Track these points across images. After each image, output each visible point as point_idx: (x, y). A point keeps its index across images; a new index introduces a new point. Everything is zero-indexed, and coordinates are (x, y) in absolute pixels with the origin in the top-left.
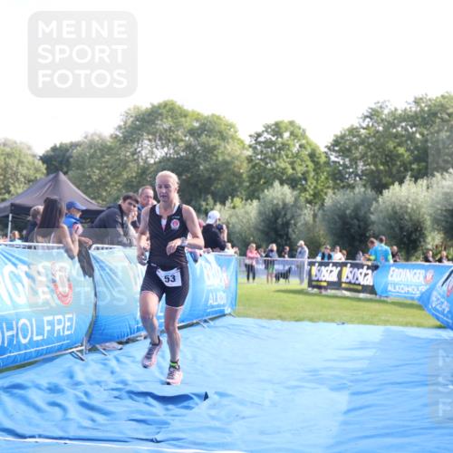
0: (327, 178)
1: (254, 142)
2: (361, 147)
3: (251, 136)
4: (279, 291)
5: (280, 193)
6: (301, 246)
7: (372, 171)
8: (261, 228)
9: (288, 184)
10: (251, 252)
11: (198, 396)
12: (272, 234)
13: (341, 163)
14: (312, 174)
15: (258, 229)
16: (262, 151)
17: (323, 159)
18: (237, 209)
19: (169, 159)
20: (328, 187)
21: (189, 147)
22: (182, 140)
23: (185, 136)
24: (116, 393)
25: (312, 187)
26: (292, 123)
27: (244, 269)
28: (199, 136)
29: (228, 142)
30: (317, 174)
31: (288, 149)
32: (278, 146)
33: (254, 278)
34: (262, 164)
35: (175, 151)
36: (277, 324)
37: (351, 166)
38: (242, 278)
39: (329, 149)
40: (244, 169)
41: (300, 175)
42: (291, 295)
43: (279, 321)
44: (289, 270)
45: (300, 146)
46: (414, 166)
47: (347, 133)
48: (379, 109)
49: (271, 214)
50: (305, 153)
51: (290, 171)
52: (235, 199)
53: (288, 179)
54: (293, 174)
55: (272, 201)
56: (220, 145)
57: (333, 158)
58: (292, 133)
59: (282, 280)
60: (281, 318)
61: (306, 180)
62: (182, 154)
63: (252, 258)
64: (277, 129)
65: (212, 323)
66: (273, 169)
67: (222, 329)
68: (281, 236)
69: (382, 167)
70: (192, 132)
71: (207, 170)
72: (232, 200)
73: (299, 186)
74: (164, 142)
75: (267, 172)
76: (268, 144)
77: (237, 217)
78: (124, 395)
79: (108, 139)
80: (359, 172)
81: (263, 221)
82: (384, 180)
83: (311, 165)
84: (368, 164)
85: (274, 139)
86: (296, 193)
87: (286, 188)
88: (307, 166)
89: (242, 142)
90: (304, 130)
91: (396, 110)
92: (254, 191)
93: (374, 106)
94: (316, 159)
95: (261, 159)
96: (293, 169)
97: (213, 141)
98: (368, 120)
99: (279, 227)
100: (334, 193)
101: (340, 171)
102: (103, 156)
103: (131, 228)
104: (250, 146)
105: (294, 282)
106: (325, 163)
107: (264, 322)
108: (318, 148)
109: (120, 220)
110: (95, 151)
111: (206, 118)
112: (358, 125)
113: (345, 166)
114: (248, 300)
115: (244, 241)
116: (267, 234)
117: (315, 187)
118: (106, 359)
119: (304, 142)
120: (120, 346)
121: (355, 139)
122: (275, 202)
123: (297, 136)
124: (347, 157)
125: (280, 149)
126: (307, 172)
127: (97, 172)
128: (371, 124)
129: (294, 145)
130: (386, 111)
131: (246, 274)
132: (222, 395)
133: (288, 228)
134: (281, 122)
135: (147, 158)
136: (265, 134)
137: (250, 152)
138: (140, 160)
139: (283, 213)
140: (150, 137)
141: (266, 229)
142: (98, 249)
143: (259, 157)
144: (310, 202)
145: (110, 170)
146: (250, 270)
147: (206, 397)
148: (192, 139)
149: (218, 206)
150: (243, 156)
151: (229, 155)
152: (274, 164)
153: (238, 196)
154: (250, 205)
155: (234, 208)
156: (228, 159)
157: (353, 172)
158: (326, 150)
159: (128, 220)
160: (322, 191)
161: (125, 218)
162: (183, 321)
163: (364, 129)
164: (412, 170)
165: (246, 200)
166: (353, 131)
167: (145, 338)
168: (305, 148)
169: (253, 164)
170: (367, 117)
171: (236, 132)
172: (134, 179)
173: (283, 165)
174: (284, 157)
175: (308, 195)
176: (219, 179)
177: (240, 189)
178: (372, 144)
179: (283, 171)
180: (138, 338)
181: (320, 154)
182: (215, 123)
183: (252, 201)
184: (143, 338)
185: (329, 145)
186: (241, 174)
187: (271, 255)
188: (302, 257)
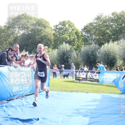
0: (82, 41)
1: (55, 28)
2: (94, 30)
3: (54, 26)
4: (65, 81)
5: (65, 47)
7: (98, 39)
8: (58, 59)
9: (68, 43)
10: (55, 68)
11: (35, 119)
13: (87, 35)
14: (76, 39)
15: (57, 59)
17: (80, 34)
18: (50, 52)
19: (25, 34)
20: (82, 44)
21: (32, 30)
22: (30, 28)
23: (31, 26)
24: (6, 119)
25: (77, 44)
26: (69, 21)
27: (52, 73)
28: (36, 25)
29: (46, 28)
30: (78, 39)
31: (68, 31)
32: (64, 29)
33: (56, 77)
34: (59, 36)
35: (27, 31)
37: (90, 37)
38: (52, 77)
40: (52, 38)
41: (72, 40)
42: (69, 83)
43: (65, 92)
44: (69, 74)
45: (72, 30)
46: (113, 37)
47: (89, 25)
48: (100, 16)
49: (62, 54)
50: (74, 32)
52: (49, 48)
53: (67, 41)
54: (69, 39)
56: (43, 29)
57: (84, 34)
58: (69, 25)
59: (66, 78)
60: (65, 91)
61: (74, 42)
62: (30, 32)
63: (55, 70)
64: (63, 24)
65: (41, 93)
66: (62, 38)
68: (65, 62)
69: (101, 37)
70: (33, 25)
71: (38, 39)
73: (72, 44)
74: (23, 28)
75: (60, 38)
76: (61, 29)
78: (9, 119)
79: (3, 27)
80: (93, 39)
81: (59, 56)
82: (102, 42)
83: (76, 36)
84: (97, 36)
85: (62, 27)
86: (71, 46)
87: (67, 45)
88: (75, 37)
89: (51, 28)
90: (73, 24)
91: (106, 16)
92: (56, 46)
93: (98, 15)
94: (78, 34)
95: (58, 34)
96: (70, 38)
97: (40, 28)
99: (65, 59)
100: (85, 47)
101: (86, 38)
102: (1, 33)
104: (54, 30)
105: (70, 78)
106: (81, 35)
107: (59, 93)
108: (79, 30)
109: (7, 56)
111: (38, 19)
112: (93, 22)
113: (88, 37)
114: (53, 85)
115: (52, 64)
116: (61, 61)
117: (78, 44)
119: (73, 28)
120: (7, 102)
121: (91, 27)
122: (63, 49)
123: (71, 26)
124: (89, 33)
125: (65, 31)
128: (97, 22)
129: (70, 29)
130: (103, 17)
132: (44, 119)
133: (68, 59)
134: (65, 21)
135: (17, 34)
136: (60, 25)
137: (54, 32)
139: (66, 53)
140: (18, 26)
141: (60, 59)
143: (57, 33)
144: (75, 50)
145: (4, 38)
146: (55, 74)
147: (38, 119)
148: (33, 27)
150: (52, 34)
151: (47, 33)
152: (63, 36)
153: (50, 48)
154: (54, 51)
157: (91, 39)
158: (81, 31)
160: (80, 45)
163: (95, 23)
164: (112, 38)
165: (53, 49)
166: (91, 24)
167: (16, 99)
168: (74, 30)
169: (55, 36)
170: (96, 19)
171: (49, 24)
172: (12, 42)
173: (66, 36)
174: (67, 33)
175: (75, 47)
176: (43, 41)
177: (51, 45)
178: (98, 29)
179: (66, 38)
180: (14, 99)
181: (79, 32)
182: (41, 21)
183: (55, 49)
184: (15, 99)
185: (83, 29)
186: (51, 40)
187: (62, 68)
188: (73, 69)
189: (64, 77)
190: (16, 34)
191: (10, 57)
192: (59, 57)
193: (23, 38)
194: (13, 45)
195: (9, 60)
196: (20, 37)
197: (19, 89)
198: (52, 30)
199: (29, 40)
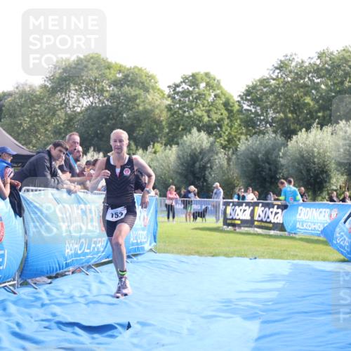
0: (240, 125)
1: (172, 92)
2: (271, 97)
4: (196, 229)
5: (198, 139)
6: (217, 187)
7: (281, 119)
8: (180, 171)
9: (204, 131)
10: (171, 193)
11: (121, 325)
12: (191, 177)
13: (253, 110)
14: (226, 121)
15: (177, 172)
16: (180, 100)
17: (236, 108)
18: (158, 154)
19: (94, 108)
20: (242, 134)
21: (113, 96)
22: (107, 91)
23: (110, 86)
24: (46, 324)
25: (227, 133)
26: (207, 74)
27: (165, 209)
28: (122, 86)
29: (148, 91)
30: (231, 121)
31: (204, 99)
32: (194, 96)
33: (174, 217)
34: (181, 112)
35: (100, 101)
36: (195, 258)
37: (262, 114)
38: (162, 217)
39: (242, 98)
40: (164, 116)
41: (215, 122)
42: (208, 232)
43: (197, 257)
44: (206, 210)
45: (215, 96)
46: (320, 114)
47: (258, 84)
48: (286, 62)
49: (189, 158)
50: (220, 102)
51: (206, 119)
52: (156, 145)
53: (203, 126)
54: (209, 121)
55: (190, 146)
56: (140, 94)
57: (245, 107)
58: (208, 84)
59: (199, 219)
60: (199, 253)
61: (221, 126)
62: (106, 103)
63: (172, 199)
64: (193, 80)
65: (135, 259)
66: (190, 117)
67: (144, 264)
68: (199, 179)
69: (290, 115)
70: (116, 83)
71: (129, 119)
72: (154, 145)
73: (214, 132)
74: (90, 92)
75: (185, 119)
76: (186, 94)
77: (158, 161)
78: (54, 325)
79: (38, 89)
80: (270, 119)
81: (182, 164)
82: (292, 127)
83: (225, 113)
84: (279, 112)
85: (191, 89)
86: (212, 139)
87: (203, 135)
88: (222, 114)
89: (162, 92)
90: (218, 81)
91: (303, 62)
92: (173, 137)
93: (283, 59)
94: (230, 108)
95: (180, 108)
96: (209, 117)
97: (132, 91)
98: (278, 71)
99: (197, 170)
100: (247, 139)
101: (252, 119)
102: (33, 105)
103: (59, 171)
104: (169, 96)
105: (210, 221)
106: (238, 111)
107: (183, 258)
108: (232, 97)
109: (48, 165)
110: (26, 101)
111: (128, 70)
112: (268, 76)
113: (256, 114)
114: (168, 237)
115: (165, 183)
116: (186, 177)
117: (230, 133)
118: (37, 293)
119: (218, 92)
120: (49, 281)
121: (265, 90)
122: (193, 147)
123: (212, 87)
124: (258, 105)
125: (196, 98)
126: (222, 119)
127: (28, 120)
128: (280, 76)
129: (210, 95)
130: (294, 64)
131: (166, 213)
132: (143, 324)
133: (205, 170)
134: (198, 74)
135: (74, 107)
136: (184, 85)
137: (169, 102)
138: (68, 109)
139: (201, 157)
140: (77, 88)
141: (184, 172)
142: (28, 191)
143: (178, 106)
144: (224, 147)
145: (40, 118)
146: (170, 210)
147: (129, 326)
148: (115, 89)
149: (140, 151)
150: (163, 107)
151: (150, 104)
152: (191, 112)
153: (158, 142)
154: (170, 150)
155: (155, 152)
156: (148, 107)
157: (264, 120)
158: (239, 99)
159: (56, 164)
160: (236, 137)
161: (53, 163)
162: (108, 257)
163: (274, 79)
164: (319, 117)
165: (166, 145)
166: (264, 82)
167: (73, 273)
168: (219, 97)
169: (172, 112)
170: (277, 68)
171: (156, 83)
172: (61, 126)
173: (199, 113)
174: (201, 105)
175: (222, 141)
176: (141, 126)
177: (160, 135)
178: (281, 93)
179: (200, 119)
180: (67, 273)
181: (233, 103)
182: (137, 74)
183: (171, 146)
184: (71, 273)
185: (242, 94)
186: (161, 122)
187: (189, 195)
188: (218, 197)
189: (195, 218)
190: (71, 107)
191: (57, 166)
192: (180, 167)
193: (90, 117)
194: (63, 135)
195: (54, 174)
196: (81, 115)
197: (80, 250)
198: (163, 97)
199: (104, 122)
